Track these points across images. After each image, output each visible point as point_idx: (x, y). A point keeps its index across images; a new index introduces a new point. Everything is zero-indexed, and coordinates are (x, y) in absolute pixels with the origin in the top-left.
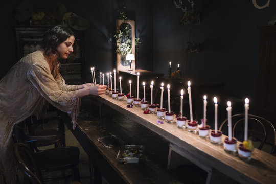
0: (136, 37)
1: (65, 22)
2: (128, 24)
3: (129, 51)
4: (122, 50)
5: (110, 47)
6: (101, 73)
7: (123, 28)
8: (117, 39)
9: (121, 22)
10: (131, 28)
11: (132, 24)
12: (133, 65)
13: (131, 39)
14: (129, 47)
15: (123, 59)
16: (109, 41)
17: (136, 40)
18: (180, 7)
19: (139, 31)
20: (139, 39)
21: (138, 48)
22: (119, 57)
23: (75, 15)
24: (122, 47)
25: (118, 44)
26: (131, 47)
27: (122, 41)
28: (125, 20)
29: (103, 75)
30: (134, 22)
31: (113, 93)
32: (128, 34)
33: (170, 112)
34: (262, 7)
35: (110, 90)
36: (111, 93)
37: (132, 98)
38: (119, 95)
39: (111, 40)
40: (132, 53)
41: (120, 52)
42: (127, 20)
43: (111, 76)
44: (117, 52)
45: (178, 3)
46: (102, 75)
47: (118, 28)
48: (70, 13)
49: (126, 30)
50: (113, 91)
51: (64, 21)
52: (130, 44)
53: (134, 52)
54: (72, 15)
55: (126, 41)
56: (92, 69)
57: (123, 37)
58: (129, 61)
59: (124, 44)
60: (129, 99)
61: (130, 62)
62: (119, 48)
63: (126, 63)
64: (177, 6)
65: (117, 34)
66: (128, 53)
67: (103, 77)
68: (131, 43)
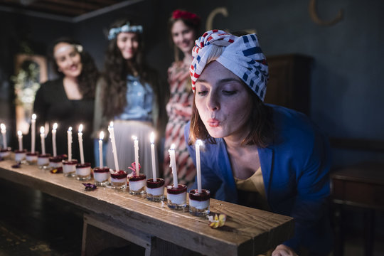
22: (19, 112)
33: (83, 162)
65: (16, 75)
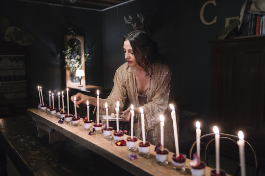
0: (85, 53)
1: (8, 37)
2: (77, 40)
3: (78, 67)
4: (71, 66)
5: (58, 63)
6: (50, 92)
7: (71, 43)
8: (66, 55)
9: (69, 37)
10: (80, 43)
11: (81, 39)
12: (83, 82)
13: (80, 55)
14: (78, 62)
15: (72, 76)
16: (57, 58)
17: (85, 56)
18: (130, 23)
19: (88, 47)
20: (88, 55)
21: (87, 64)
22: (68, 73)
23: (19, 29)
24: (71, 63)
25: (66, 60)
26: (80, 63)
27: (71, 56)
28: (73, 35)
29: (53, 94)
30: (83, 37)
31: (66, 117)
32: (78, 50)
33: (144, 142)
34: (210, 24)
35: (62, 113)
36: (63, 116)
37: (90, 122)
38: (74, 119)
39: (59, 55)
40: (81, 69)
41: (69, 69)
42: (75, 35)
43: (63, 96)
44: (66, 68)
45: (128, 19)
46: (51, 94)
47: (66, 44)
48: (14, 28)
49: (75, 45)
50: (65, 114)
51: (7, 35)
52: (79, 60)
53: (84, 67)
54: (15, 29)
55: (75, 57)
56: (39, 87)
57: (72, 53)
58: (78, 77)
59: (73, 60)
60: (87, 124)
61: (80, 78)
62: (68, 64)
63: (75, 79)
64: (127, 22)
65: (66, 50)
66: (78, 69)
67: (53, 97)
68: (81, 58)
